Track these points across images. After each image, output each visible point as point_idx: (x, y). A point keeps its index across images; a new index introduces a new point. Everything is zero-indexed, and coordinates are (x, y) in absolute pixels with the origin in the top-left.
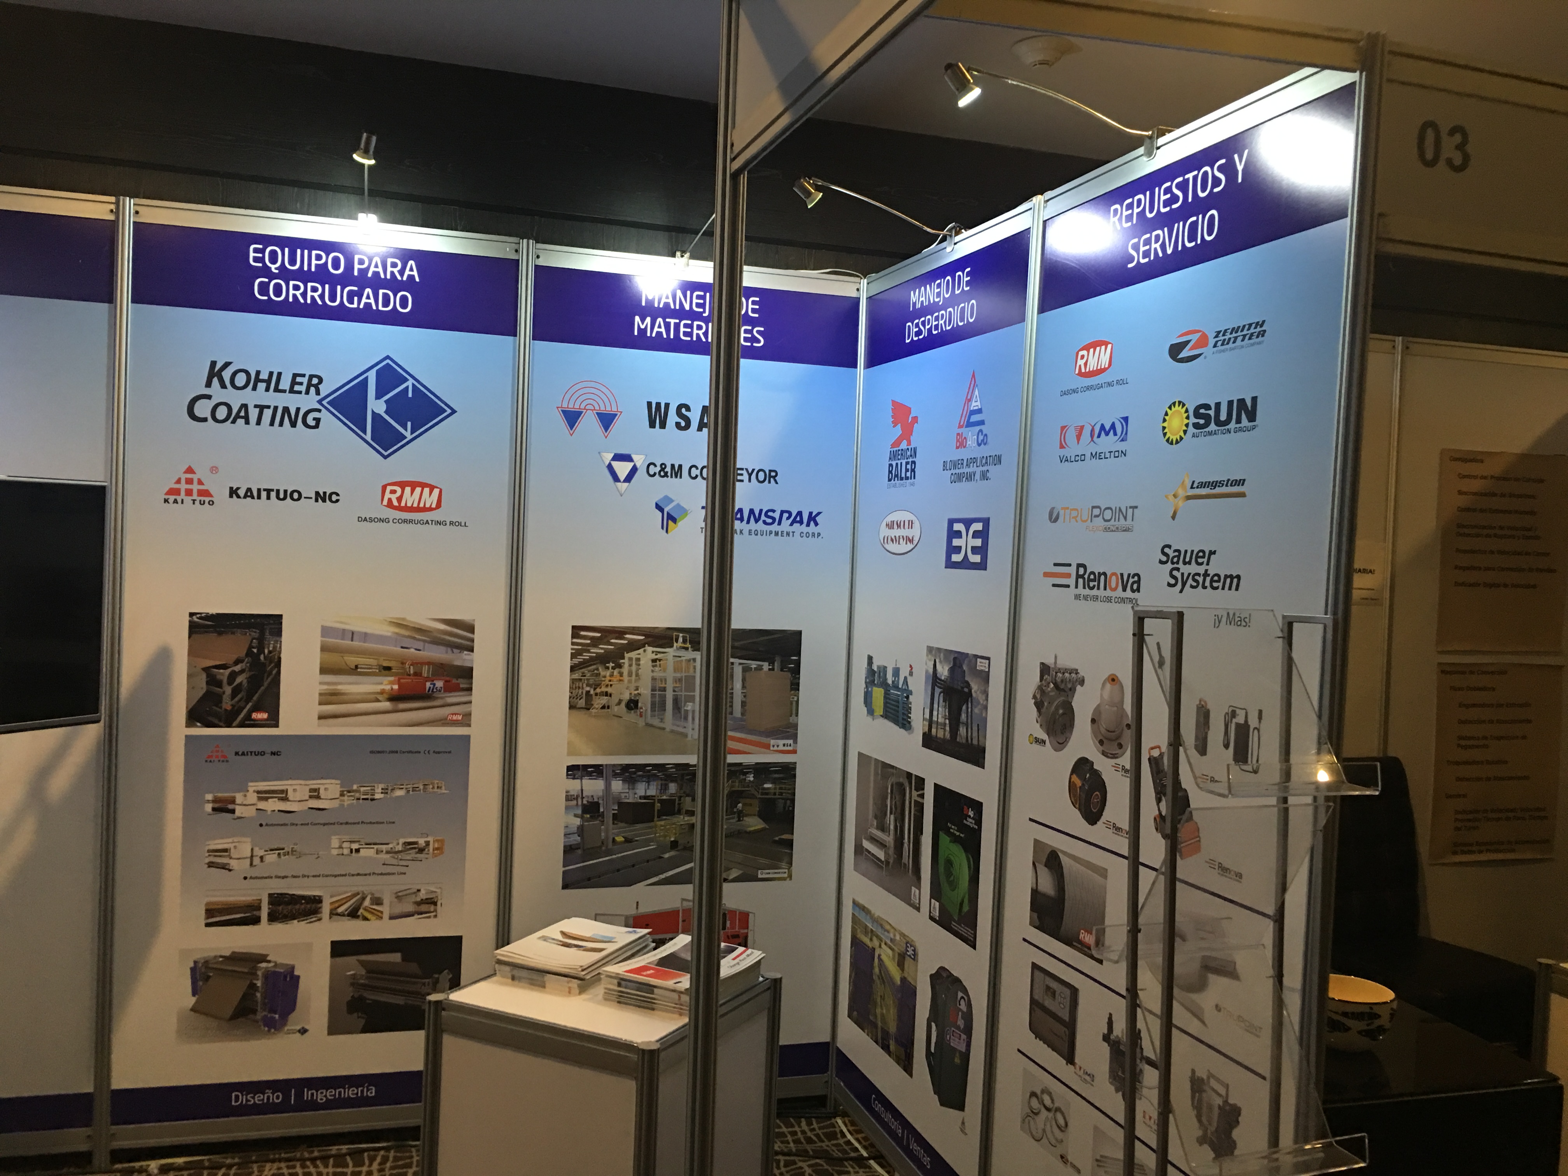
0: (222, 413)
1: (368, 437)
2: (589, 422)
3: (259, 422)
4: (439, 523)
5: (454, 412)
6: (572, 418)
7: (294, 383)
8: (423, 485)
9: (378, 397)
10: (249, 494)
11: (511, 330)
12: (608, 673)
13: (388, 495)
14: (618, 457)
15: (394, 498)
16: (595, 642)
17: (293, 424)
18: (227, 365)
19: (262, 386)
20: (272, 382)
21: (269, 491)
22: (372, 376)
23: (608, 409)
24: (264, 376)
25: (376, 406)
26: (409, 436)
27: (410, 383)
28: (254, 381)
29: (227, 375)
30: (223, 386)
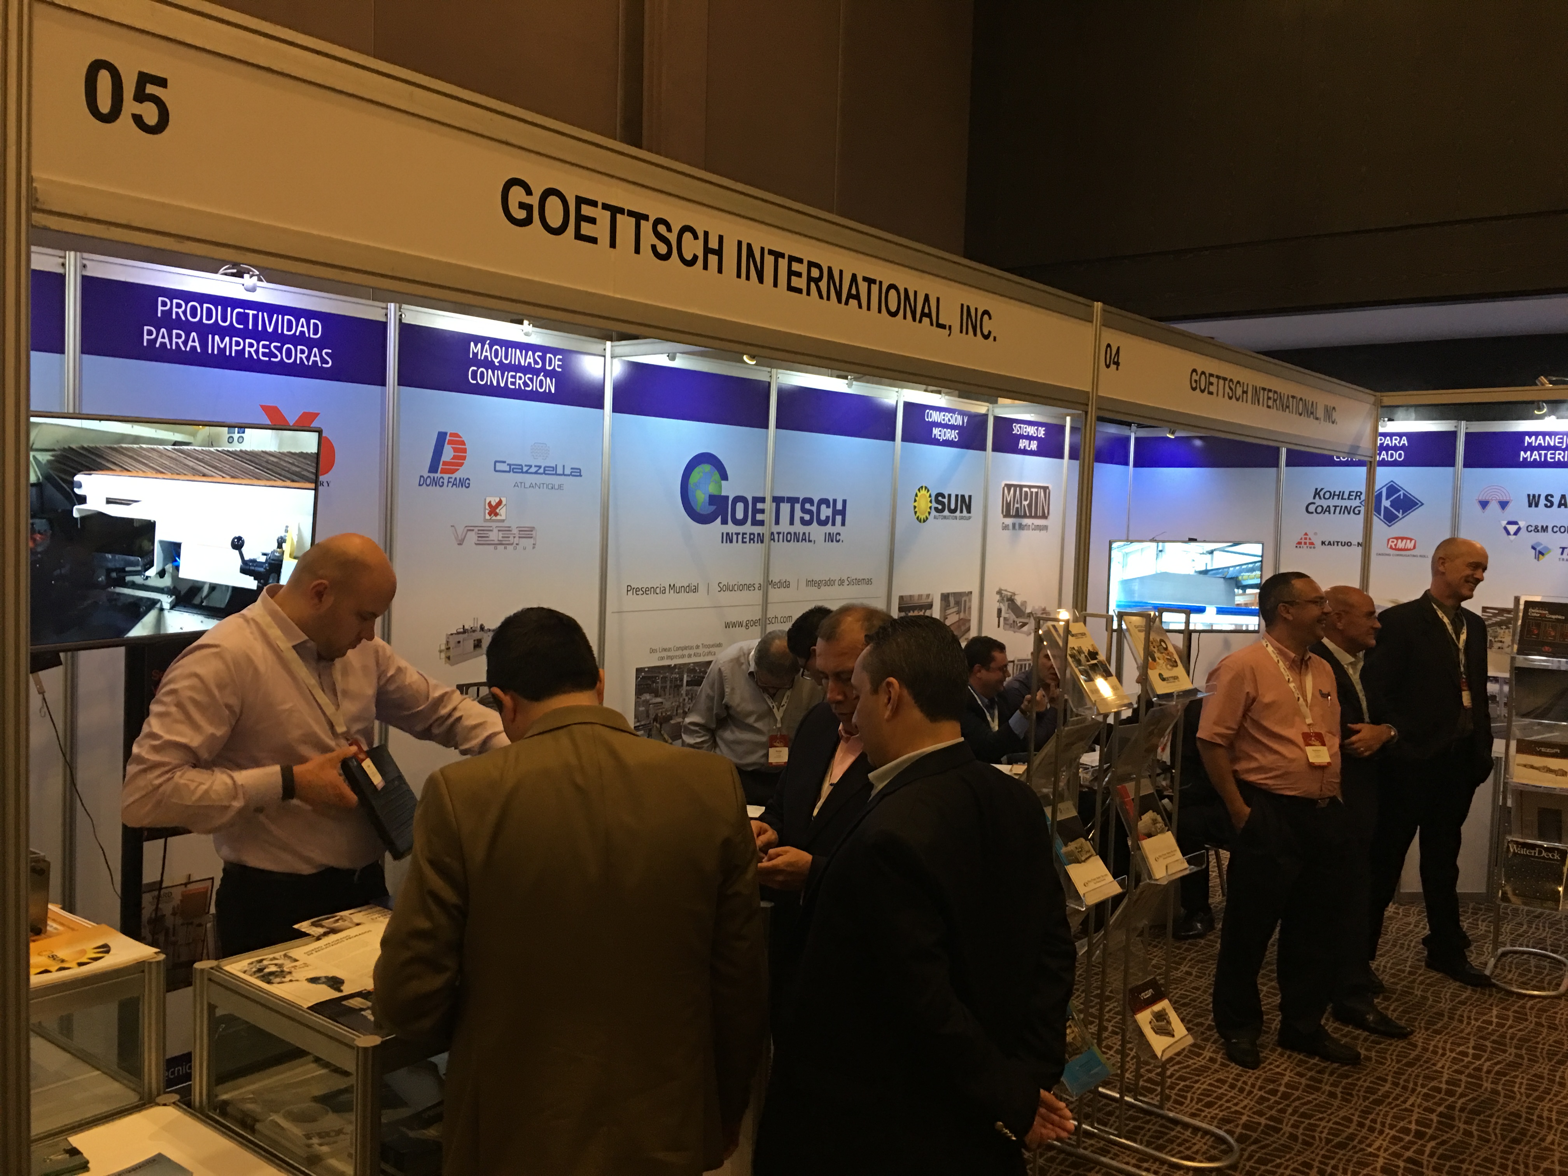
0: (1319, 510)
1: (1382, 517)
2: (1494, 506)
3: (1334, 513)
4: (1414, 556)
5: (1422, 504)
6: (1484, 504)
7: (1350, 495)
8: (1407, 539)
9: (1387, 499)
10: (1330, 543)
11: (1452, 464)
12: (1502, 631)
13: (1390, 543)
14: (1510, 523)
15: (1393, 545)
16: (1495, 615)
17: (1349, 513)
18: (1322, 489)
19: (1336, 497)
20: (1340, 496)
21: (1338, 542)
22: (1384, 491)
23: (1505, 499)
24: (1337, 493)
25: (1386, 503)
26: (1400, 515)
27: (1401, 493)
28: (1333, 495)
29: (1322, 494)
30: (1320, 498)
